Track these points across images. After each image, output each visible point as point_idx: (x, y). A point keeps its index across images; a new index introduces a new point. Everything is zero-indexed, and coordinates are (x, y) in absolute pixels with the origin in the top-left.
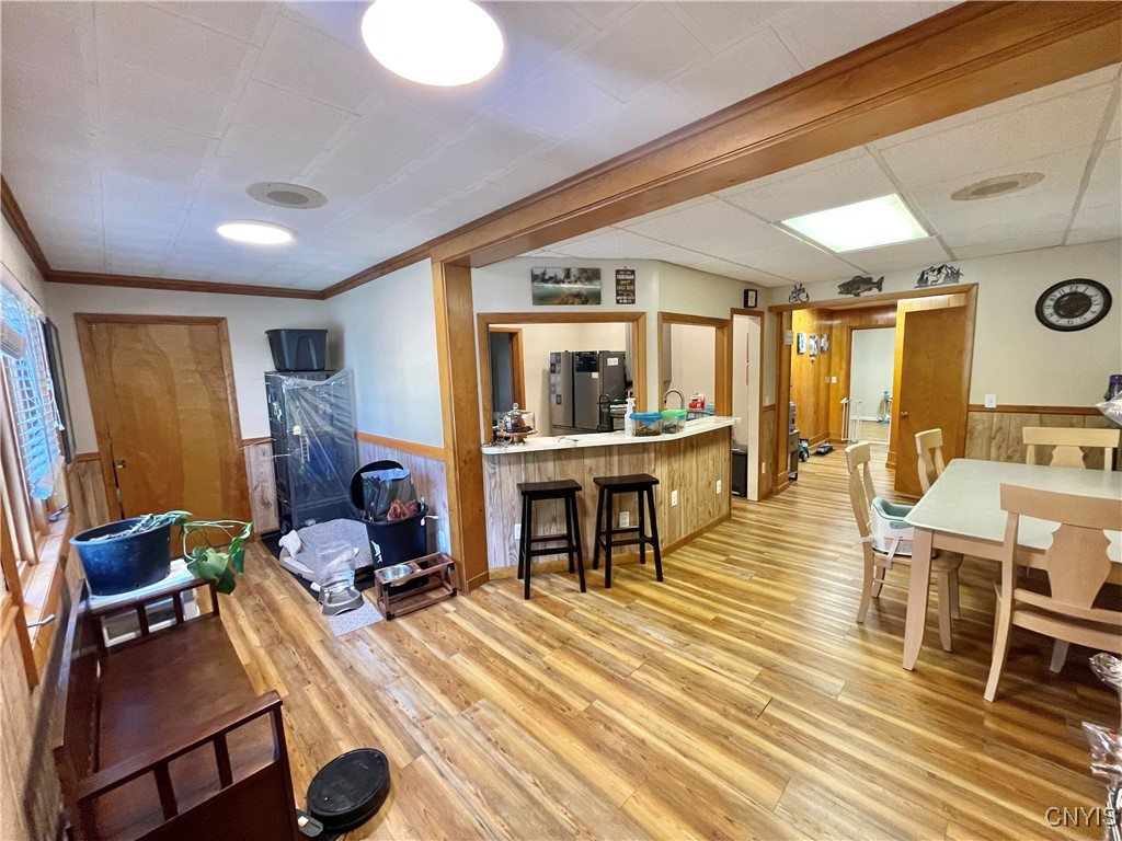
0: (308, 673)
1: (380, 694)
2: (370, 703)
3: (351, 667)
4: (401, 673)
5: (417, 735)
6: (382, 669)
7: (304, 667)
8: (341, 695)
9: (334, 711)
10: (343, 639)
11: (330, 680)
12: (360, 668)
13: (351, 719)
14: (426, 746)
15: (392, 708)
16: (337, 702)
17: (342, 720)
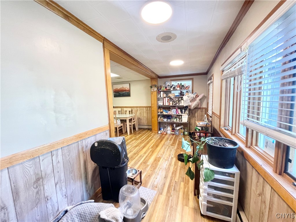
0: (174, 185)
1: (167, 168)
2: (170, 168)
3: (165, 178)
4: (159, 169)
5: (170, 159)
6: (161, 172)
7: (173, 188)
8: (173, 173)
9: (176, 171)
10: (157, 189)
11: (171, 178)
12: (164, 176)
13: (175, 168)
14: (170, 157)
15: (168, 164)
16: (174, 173)
17: (176, 169)
